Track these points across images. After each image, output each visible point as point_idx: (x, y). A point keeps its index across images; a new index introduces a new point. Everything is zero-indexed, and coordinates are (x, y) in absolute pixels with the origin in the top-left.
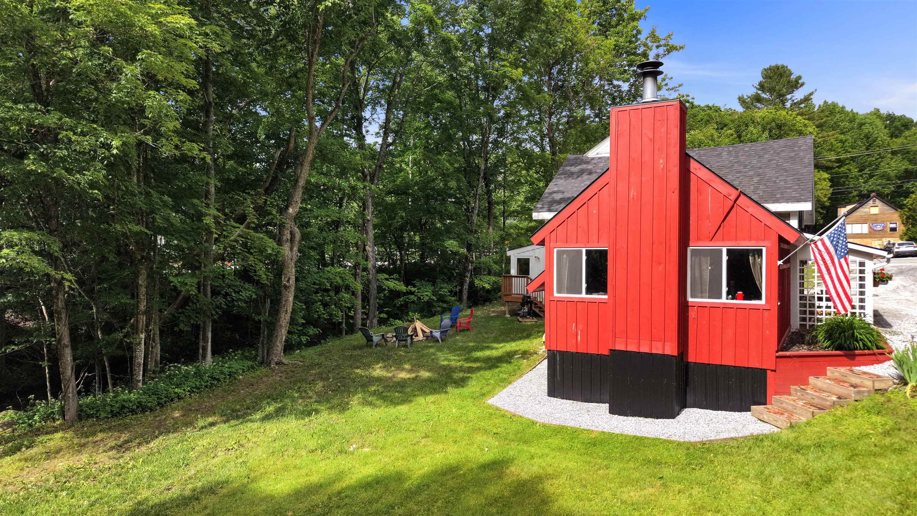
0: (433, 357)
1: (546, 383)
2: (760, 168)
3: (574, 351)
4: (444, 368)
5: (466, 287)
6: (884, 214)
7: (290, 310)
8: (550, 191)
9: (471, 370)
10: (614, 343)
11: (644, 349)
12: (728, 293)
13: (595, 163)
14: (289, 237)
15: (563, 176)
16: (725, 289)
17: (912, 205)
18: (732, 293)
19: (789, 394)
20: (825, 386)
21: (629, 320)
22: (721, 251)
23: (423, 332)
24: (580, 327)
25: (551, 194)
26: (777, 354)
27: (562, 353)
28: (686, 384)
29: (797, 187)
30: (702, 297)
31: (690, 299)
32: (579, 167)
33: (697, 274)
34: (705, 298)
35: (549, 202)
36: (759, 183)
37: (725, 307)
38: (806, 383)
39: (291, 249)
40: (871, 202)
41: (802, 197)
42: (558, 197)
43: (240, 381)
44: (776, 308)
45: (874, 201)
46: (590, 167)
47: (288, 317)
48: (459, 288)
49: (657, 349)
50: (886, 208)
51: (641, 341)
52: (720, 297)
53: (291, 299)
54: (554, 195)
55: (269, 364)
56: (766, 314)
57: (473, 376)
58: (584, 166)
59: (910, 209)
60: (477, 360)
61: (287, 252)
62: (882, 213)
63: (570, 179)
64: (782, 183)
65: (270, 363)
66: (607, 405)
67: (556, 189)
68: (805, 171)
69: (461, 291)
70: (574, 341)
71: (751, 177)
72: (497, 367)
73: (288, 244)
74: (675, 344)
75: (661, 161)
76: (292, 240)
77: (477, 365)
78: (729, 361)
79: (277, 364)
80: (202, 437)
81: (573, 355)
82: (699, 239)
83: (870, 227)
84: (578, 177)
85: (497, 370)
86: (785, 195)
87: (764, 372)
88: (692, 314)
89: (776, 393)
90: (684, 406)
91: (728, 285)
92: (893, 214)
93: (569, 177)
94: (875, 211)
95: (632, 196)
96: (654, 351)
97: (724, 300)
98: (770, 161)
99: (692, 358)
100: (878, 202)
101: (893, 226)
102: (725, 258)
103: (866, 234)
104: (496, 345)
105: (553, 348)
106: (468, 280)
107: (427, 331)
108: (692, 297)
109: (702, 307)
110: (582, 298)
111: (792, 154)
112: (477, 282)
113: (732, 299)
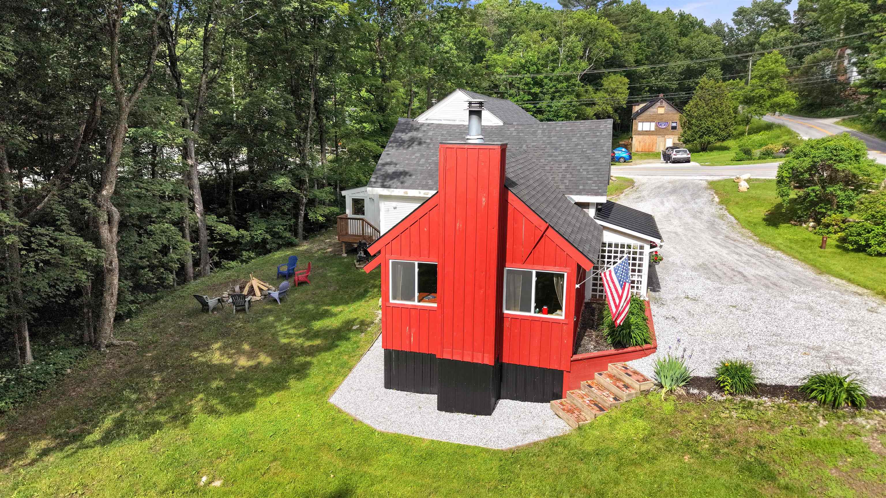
0: (273, 331)
1: (383, 368)
2: (568, 153)
3: (408, 350)
4: (286, 348)
5: (301, 220)
6: (668, 114)
7: (115, 292)
8: (383, 162)
9: (313, 351)
10: (443, 352)
11: (468, 359)
12: (536, 308)
13: (424, 131)
14: (106, 217)
15: (394, 145)
16: (533, 304)
17: (689, 111)
18: (539, 307)
19: (579, 388)
20: (605, 384)
21: (455, 334)
22: (531, 273)
23: (261, 290)
24: (413, 330)
25: (384, 165)
26: (572, 359)
27: (398, 352)
28: (501, 380)
29: (596, 179)
30: (515, 310)
31: (506, 312)
32: (410, 134)
33: (512, 289)
34: (517, 310)
35: (383, 175)
36: (566, 170)
37: (533, 320)
38: (592, 378)
39: (110, 231)
40: (659, 104)
41: (600, 191)
42: (390, 169)
43: (68, 376)
44: (573, 323)
45: (662, 102)
46: (420, 135)
47: (115, 299)
48: (293, 220)
49: (478, 360)
50: (671, 108)
51: (465, 352)
52: (529, 311)
53: (116, 281)
54: (387, 167)
55: (98, 348)
56: (565, 327)
57: (315, 360)
58: (414, 134)
59: (688, 115)
60: (317, 335)
61: (106, 235)
62: (666, 113)
63: (401, 148)
64: (585, 173)
65: (99, 346)
66: (436, 396)
67: (388, 160)
68: (604, 161)
69: (296, 224)
70: (408, 342)
71: (560, 162)
72: (337, 346)
73: (107, 226)
74: (492, 356)
75: (484, 199)
76: (110, 222)
77: (317, 342)
78: (534, 363)
79: (107, 346)
80: (39, 475)
81: (407, 354)
82: (513, 261)
83: (656, 126)
84: (409, 146)
85: (336, 351)
86: (587, 188)
87: (562, 372)
88: (507, 324)
89: (570, 389)
90: (499, 398)
91: (536, 301)
92: (674, 114)
93: (400, 145)
94: (661, 111)
95: (458, 228)
96: (475, 361)
97: (532, 314)
98: (577, 145)
99: (505, 360)
100: (665, 104)
101: (674, 125)
102: (534, 279)
103: (653, 131)
104: (335, 309)
105: (390, 347)
106: (302, 213)
107: (265, 288)
108: (507, 309)
109: (515, 318)
110: (415, 306)
111: (595, 140)
112: (311, 216)
113: (539, 312)
